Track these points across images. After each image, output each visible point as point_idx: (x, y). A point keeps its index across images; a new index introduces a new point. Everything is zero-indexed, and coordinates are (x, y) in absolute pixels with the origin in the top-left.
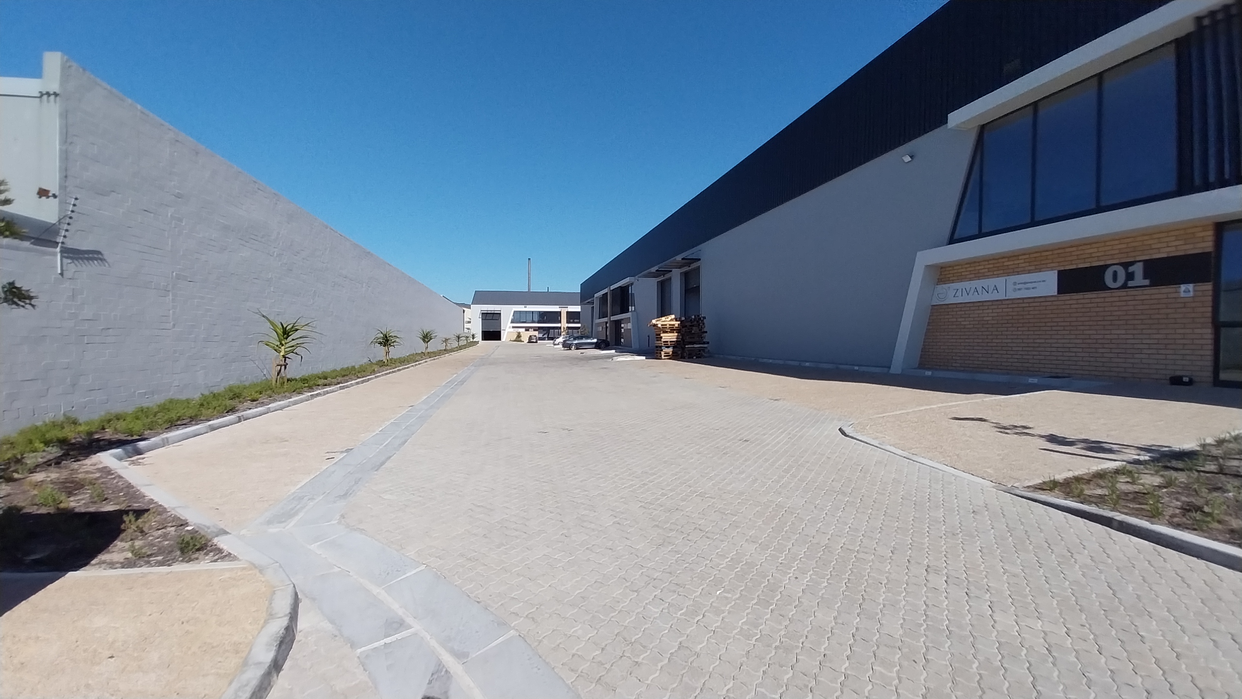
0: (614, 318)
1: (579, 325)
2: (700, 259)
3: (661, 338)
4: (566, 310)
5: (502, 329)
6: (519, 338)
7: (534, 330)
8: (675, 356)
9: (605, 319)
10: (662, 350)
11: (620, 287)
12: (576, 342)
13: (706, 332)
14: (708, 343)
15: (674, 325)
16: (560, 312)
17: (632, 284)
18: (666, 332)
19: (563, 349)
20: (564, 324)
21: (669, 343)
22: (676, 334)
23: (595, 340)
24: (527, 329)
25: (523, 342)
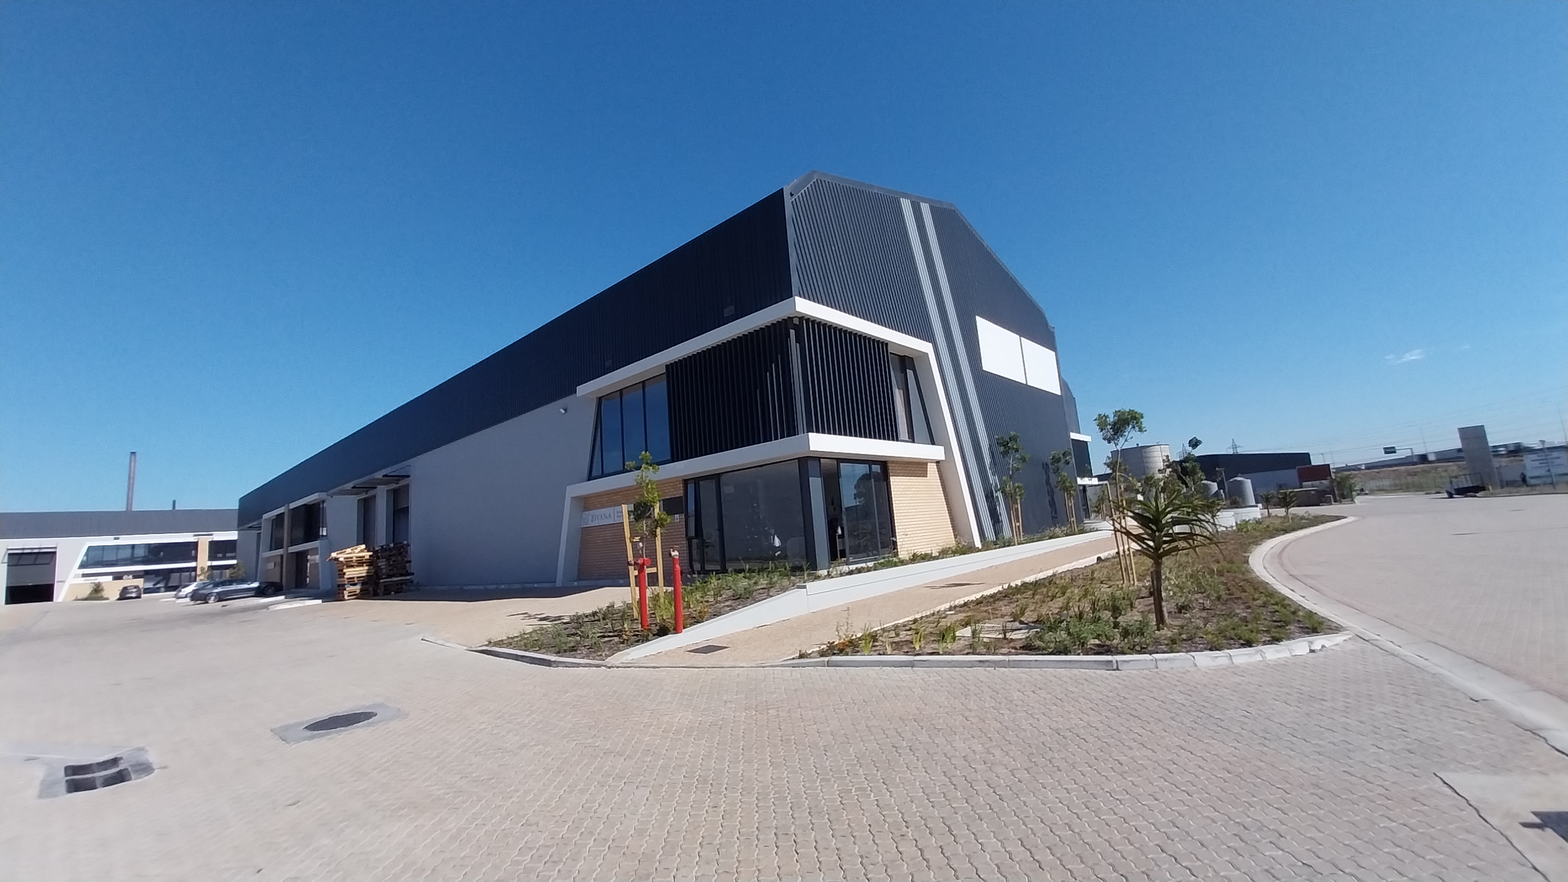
0: (294, 549)
1: (234, 562)
2: (409, 476)
3: (344, 574)
4: (210, 538)
5: (56, 580)
6: (97, 592)
7: (135, 577)
8: (364, 595)
9: (280, 552)
10: (345, 589)
11: (305, 505)
12: (219, 590)
13: (410, 562)
14: (413, 574)
15: (364, 557)
16: (195, 545)
17: (323, 502)
18: (352, 566)
19: (192, 603)
20: (203, 561)
21: (356, 580)
22: (367, 568)
23: (256, 585)
24: (118, 576)
25: (107, 599)
